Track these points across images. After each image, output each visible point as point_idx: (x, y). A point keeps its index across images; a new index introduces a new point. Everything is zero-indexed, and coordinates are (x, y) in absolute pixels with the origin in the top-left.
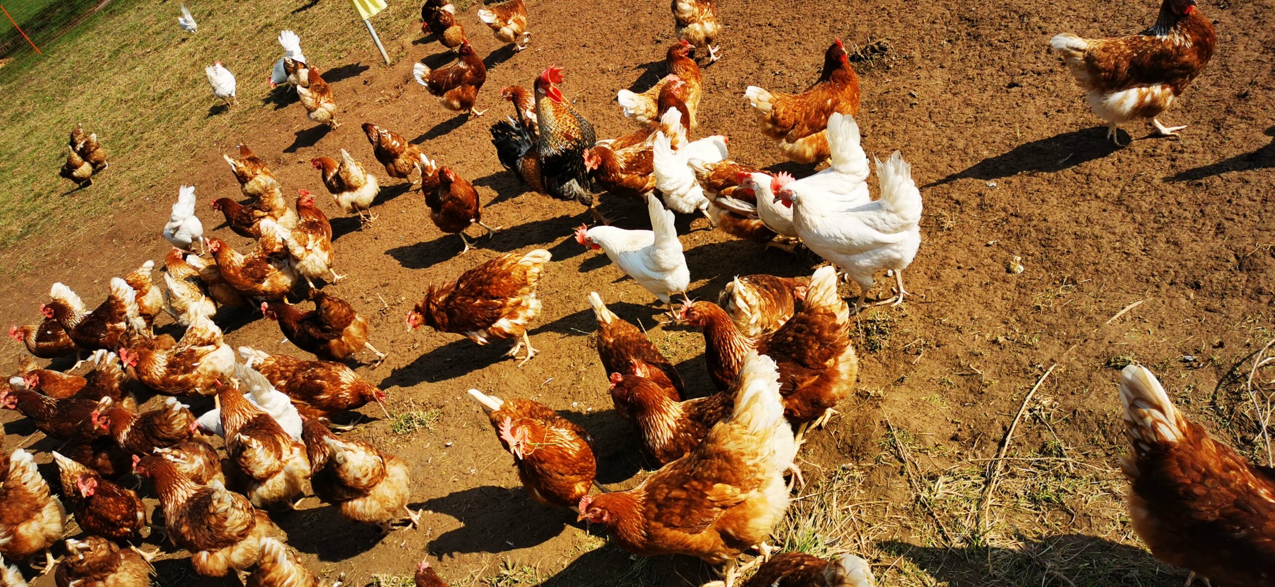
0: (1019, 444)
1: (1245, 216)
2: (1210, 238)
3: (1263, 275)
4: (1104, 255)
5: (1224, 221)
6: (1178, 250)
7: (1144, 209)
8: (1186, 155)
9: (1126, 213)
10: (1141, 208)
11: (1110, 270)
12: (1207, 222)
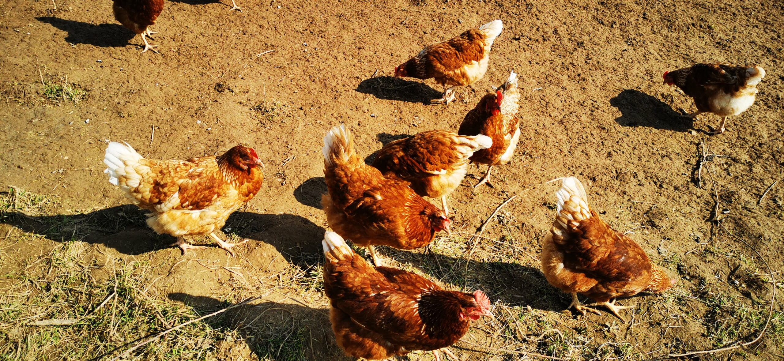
0: (488, 232)
1: (623, 152)
2: (604, 158)
3: (627, 185)
4: (549, 147)
5: (612, 151)
6: (587, 158)
7: (573, 131)
8: (599, 111)
9: (564, 130)
10: (572, 129)
11: (551, 156)
12: (604, 149)
